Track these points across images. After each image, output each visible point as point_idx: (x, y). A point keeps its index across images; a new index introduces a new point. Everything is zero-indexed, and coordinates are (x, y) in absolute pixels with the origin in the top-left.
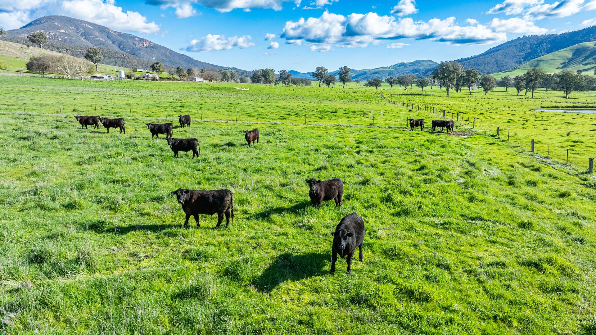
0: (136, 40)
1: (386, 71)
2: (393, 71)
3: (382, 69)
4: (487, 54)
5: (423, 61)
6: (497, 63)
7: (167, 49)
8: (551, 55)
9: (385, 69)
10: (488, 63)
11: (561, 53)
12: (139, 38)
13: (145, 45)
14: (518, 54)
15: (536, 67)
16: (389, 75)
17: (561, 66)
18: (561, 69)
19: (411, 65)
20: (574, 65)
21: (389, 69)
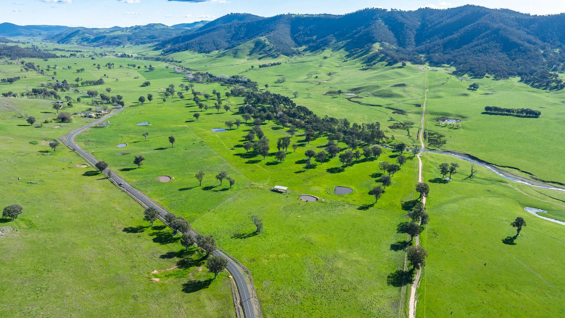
14: (227, 35)
15: (235, 54)
16: (128, 40)
17: (249, 53)
18: (249, 56)
19: (146, 28)
20: (255, 54)
21: (127, 33)
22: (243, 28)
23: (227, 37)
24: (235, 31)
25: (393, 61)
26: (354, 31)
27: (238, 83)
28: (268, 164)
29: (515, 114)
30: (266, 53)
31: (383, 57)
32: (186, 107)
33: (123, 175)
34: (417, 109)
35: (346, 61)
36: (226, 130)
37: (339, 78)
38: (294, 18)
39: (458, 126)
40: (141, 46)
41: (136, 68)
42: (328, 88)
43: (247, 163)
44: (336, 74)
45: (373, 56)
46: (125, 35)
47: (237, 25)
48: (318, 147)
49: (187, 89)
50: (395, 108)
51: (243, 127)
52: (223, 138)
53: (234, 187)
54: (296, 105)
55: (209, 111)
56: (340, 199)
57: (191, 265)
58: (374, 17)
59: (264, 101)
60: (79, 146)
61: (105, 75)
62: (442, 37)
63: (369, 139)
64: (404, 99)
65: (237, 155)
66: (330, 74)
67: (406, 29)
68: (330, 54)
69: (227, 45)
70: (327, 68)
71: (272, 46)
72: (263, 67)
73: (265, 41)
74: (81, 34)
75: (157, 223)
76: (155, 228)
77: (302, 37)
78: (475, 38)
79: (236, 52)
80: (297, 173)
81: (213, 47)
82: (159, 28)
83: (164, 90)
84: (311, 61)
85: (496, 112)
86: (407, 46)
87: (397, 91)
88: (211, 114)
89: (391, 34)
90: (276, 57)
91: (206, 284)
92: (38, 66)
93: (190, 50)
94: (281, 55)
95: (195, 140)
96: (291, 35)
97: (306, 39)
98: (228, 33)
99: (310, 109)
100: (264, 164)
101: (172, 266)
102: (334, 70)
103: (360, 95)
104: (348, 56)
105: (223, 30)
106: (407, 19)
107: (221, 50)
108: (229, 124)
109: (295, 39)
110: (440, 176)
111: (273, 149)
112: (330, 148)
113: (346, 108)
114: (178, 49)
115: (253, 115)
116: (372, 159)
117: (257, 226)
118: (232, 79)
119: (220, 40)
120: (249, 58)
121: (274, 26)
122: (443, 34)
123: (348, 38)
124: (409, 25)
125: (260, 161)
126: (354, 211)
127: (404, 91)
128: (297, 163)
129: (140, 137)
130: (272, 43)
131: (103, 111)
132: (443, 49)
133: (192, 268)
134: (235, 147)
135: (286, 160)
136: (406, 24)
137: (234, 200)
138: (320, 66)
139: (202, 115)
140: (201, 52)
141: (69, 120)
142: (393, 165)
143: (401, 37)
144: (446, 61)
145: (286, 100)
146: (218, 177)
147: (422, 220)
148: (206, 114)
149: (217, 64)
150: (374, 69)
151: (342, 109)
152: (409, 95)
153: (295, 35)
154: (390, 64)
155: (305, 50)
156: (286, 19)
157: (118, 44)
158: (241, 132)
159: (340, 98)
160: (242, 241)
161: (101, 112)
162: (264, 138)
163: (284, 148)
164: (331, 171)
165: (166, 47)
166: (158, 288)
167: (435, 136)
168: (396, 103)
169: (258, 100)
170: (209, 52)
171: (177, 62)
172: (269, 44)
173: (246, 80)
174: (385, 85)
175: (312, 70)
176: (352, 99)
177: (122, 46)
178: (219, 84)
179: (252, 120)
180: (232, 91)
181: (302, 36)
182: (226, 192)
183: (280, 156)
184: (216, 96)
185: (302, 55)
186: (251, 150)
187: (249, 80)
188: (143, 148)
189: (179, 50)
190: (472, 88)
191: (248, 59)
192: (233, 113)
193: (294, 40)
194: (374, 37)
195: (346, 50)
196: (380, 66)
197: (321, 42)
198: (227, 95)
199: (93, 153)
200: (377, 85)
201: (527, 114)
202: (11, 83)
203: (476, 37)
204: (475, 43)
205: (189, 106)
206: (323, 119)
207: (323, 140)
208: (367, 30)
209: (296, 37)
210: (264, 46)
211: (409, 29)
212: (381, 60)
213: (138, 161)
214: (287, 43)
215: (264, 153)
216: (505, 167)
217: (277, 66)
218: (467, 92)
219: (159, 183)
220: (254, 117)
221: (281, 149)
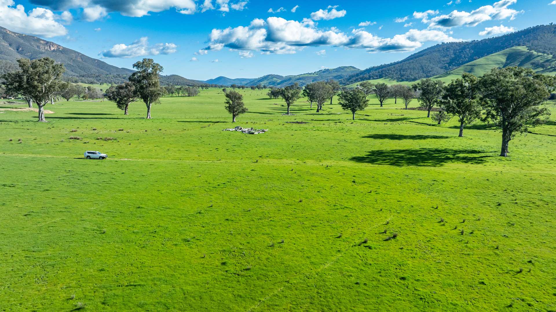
0: (41, 43)
1: (310, 77)
2: (317, 77)
3: (306, 75)
4: (412, 59)
5: (346, 67)
6: (423, 69)
7: (79, 53)
8: (485, 60)
9: (310, 75)
10: (414, 69)
11: (494, 57)
12: (45, 41)
13: (52, 49)
14: (443, 59)
19: (335, 71)
21: (314, 76)
71: (549, 56)
73: (528, 51)
81: (422, 74)
82: (349, 70)
93: (386, 78)
98: (444, 57)
105: (436, 54)
140: (403, 80)
170: (414, 80)
210: (530, 57)
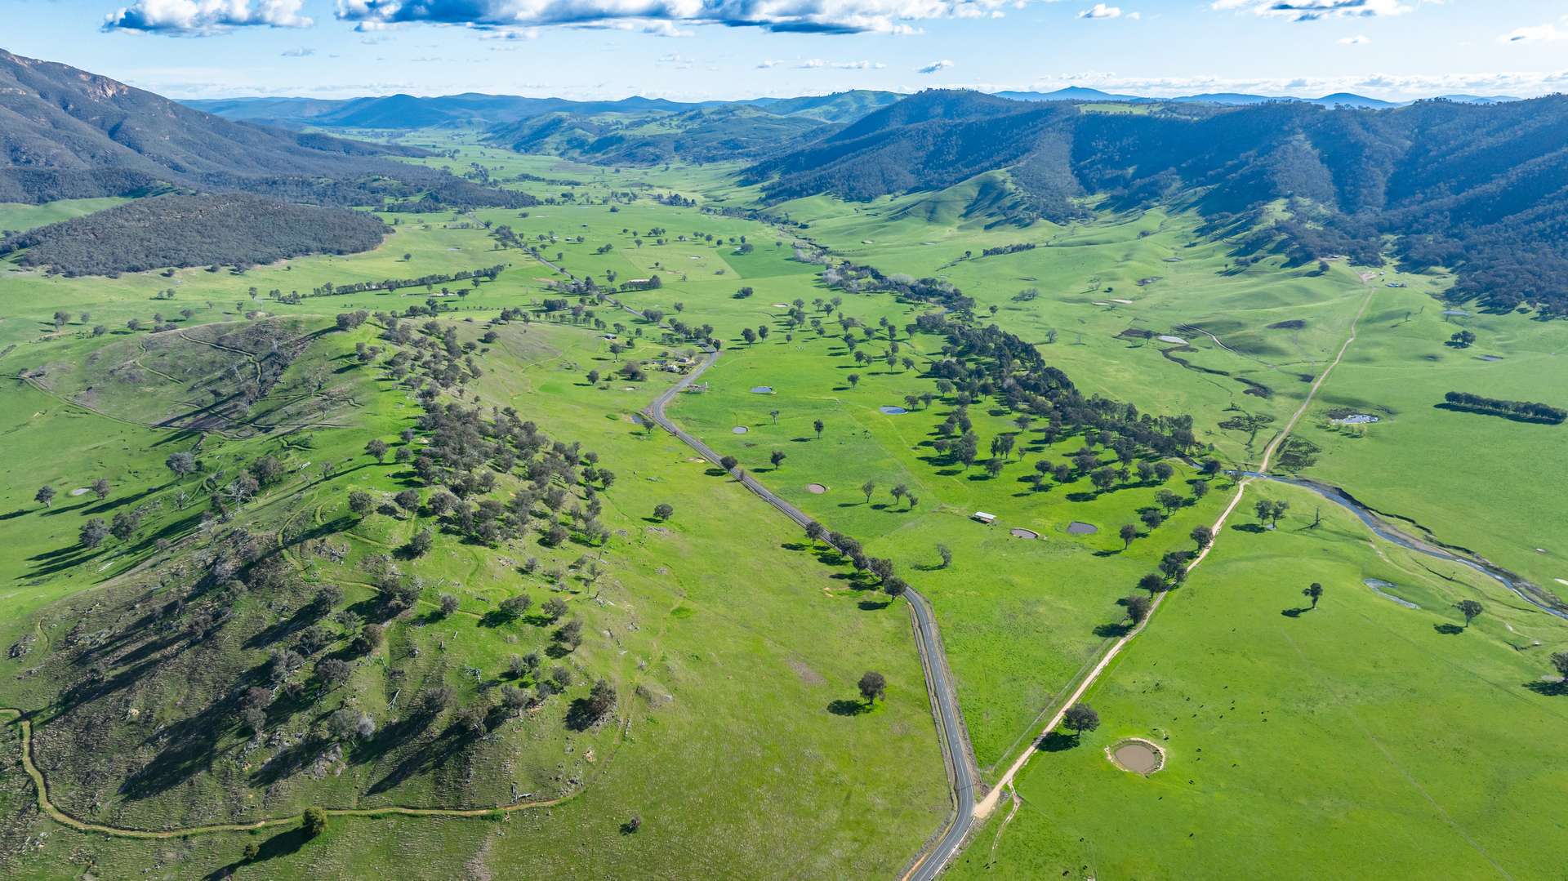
0: (83, 81)
6: (883, 175)
13: (110, 93)
14: (915, 154)
15: (932, 212)
16: (676, 149)
17: (964, 211)
18: (962, 218)
19: (715, 117)
20: (978, 214)
21: (673, 131)
22: (955, 138)
23: (914, 160)
24: (935, 144)
25: (1302, 254)
26: (1230, 163)
27: (933, 296)
28: (972, 478)
29: (1511, 412)
30: (1005, 214)
31: (1283, 241)
32: (831, 355)
33: (757, 477)
34: (1300, 387)
35: (1194, 245)
36: (906, 410)
37: (1163, 292)
38: (1084, 117)
39: (1361, 432)
40: (706, 166)
41: (714, 243)
42: (1130, 319)
43: (938, 474)
44: (1159, 282)
45: (1258, 239)
46: (668, 136)
47: (939, 129)
48: (1064, 455)
49: (828, 310)
50: (1254, 381)
51: (937, 406)
52: (901, 426)
53: (917, 508)
54: (1044, 364)
55: (874, 367)
56: (1073, 539)
57: (864, 588)
58: (1286, 128)
59: (983, 351)
60: (677, 426)
61: (657, 264)
62: (1457, 190)
63: (1165, 447)
64: (1287, 360)
65: (923, 459)
66: (1143, 282)
67: (1367, 163)
68: (1162, 220)
69: (912, 180)
70: (1141, 265)
71: (1022, 193)
72: (992, 254)
73: (1004, 181)
74: (566, 130)
75: (819, 543)
76: (818, 548)
77: (1098, 169)
78: (1547, 196)
79: (935, 208)
80: (1016, 496)
81: (881, 186)
82: (748, 116)
83: (781, 309)
84: (1110, 242)
85: (1469, 405)
86: (1361, 207)
87: (1277, 339)
88: (877, 374)
89: (1326, 173)
90: (1027, 225)
91: (884, 605)
92: (521, 236)
93: (826, 195)
94: (1041, 220)
95: (854, 428)
96: (1070, 162)
97: (1110, 173)
98: (918, 149)
99: (1070, 378)
100: (965, 478)
101: (844, 586)
102: (1159, 269)
103: (1193, 343)
104: (1201, 232)
105: (905, 143)
106: (1375, 132)
107: (897, 194)
108: (912, 401)
109: (1080, 174)
110: (1257, 521)
111: (983, 454)
112: (1081, 460)
113: (1149, 375)
114: (798, 189)
115: (956, 380)
116: (1153, 484)
117: (944, 557)
118: (922, 286)
119: (897, 168)
120: (963, 223)
121: (1032, 137)
122: (1463, 178)
123: (1212, 180)
124: (1376, 152)
125: (960, 472)
126: (1087, 557)
127: (1295, 341)
128: (1020, 480)
129: (763, 417)
130: (1021, 186)
131: (687, 360)
132: (1451, 219)
133: (865, 591)
134: (919, 444)
135: (1002, 474)
136: (1370, 147)
137: (916, 526)
138: (1127, 257)
139: (863, 379)
140: (851, 200)
141: (642, 377)
142: (1175, 497)
143: (1350, 181)
144: (1443, 259)
145: (1028, 351)
146: (893, 493)
147: (1178, 574)
148: (869, 374)
149: (890, 237)
150: (1250, 274)
151: (1141, 377)
152: (1302, 349)
153: (1082, 163)
154: (1294, 263)
155: (1102, 207)
156: (1064, 117)
157: (654, 160)
158: (930, 418)
159: (1149, 351)
160: (924, 573)
161: (684, 361)
162: (971, 434)
163: (1002, 454)
164: (1073, 497)
165: (768, 178)
166: (833, 602)
167: (1301, 448)
168: (1262, 369)
169: (971, 347)
170: (869, 199)
171: (796, 224)
172: (1013, 191)
173: (951, 290)
174: (1258, 320)
175: (1107, 268)
176: (1171, 354)
177: (662, 166)
178: (893, 298)
179: (954, 393)
180: (918, 320)
181: (1099, 166)
182: (904, 515)
183: (992, 466)
184: (886, 331)
185: (1091, 219)
186: (947, 452)
187: (957, 293)
188: (774, 437)
189: (801, 192)
190: (1459, 341)
191: (960, 228)
192: (919, 374)
193: (1077, 176)
194: (1274, 184)
195: (1202, 213)
196: (1268, 267)
197: (1143, 188)
198: (910, 329)
199: (703, 441)
200: (1237, 320)
201: (1536, 414)
202: (492, 280)
203: (1549, 194)
204: (1540, 210)
205: (836, 353)
206: (1089, 401)
207: (1077, 443)
208: (1260, 161)
209: (1085, 167)
210: (1002, 194)
211: (1374, 160)
212: (1276, 250)
213: (776, 459)
214: (1060, 186)
215: (968, 461)
216: (1392, 516)
217: (1025, 252)
218: (1439, 349)
219: (808, 493)
220: (960, 388)
221: (998, 455)
